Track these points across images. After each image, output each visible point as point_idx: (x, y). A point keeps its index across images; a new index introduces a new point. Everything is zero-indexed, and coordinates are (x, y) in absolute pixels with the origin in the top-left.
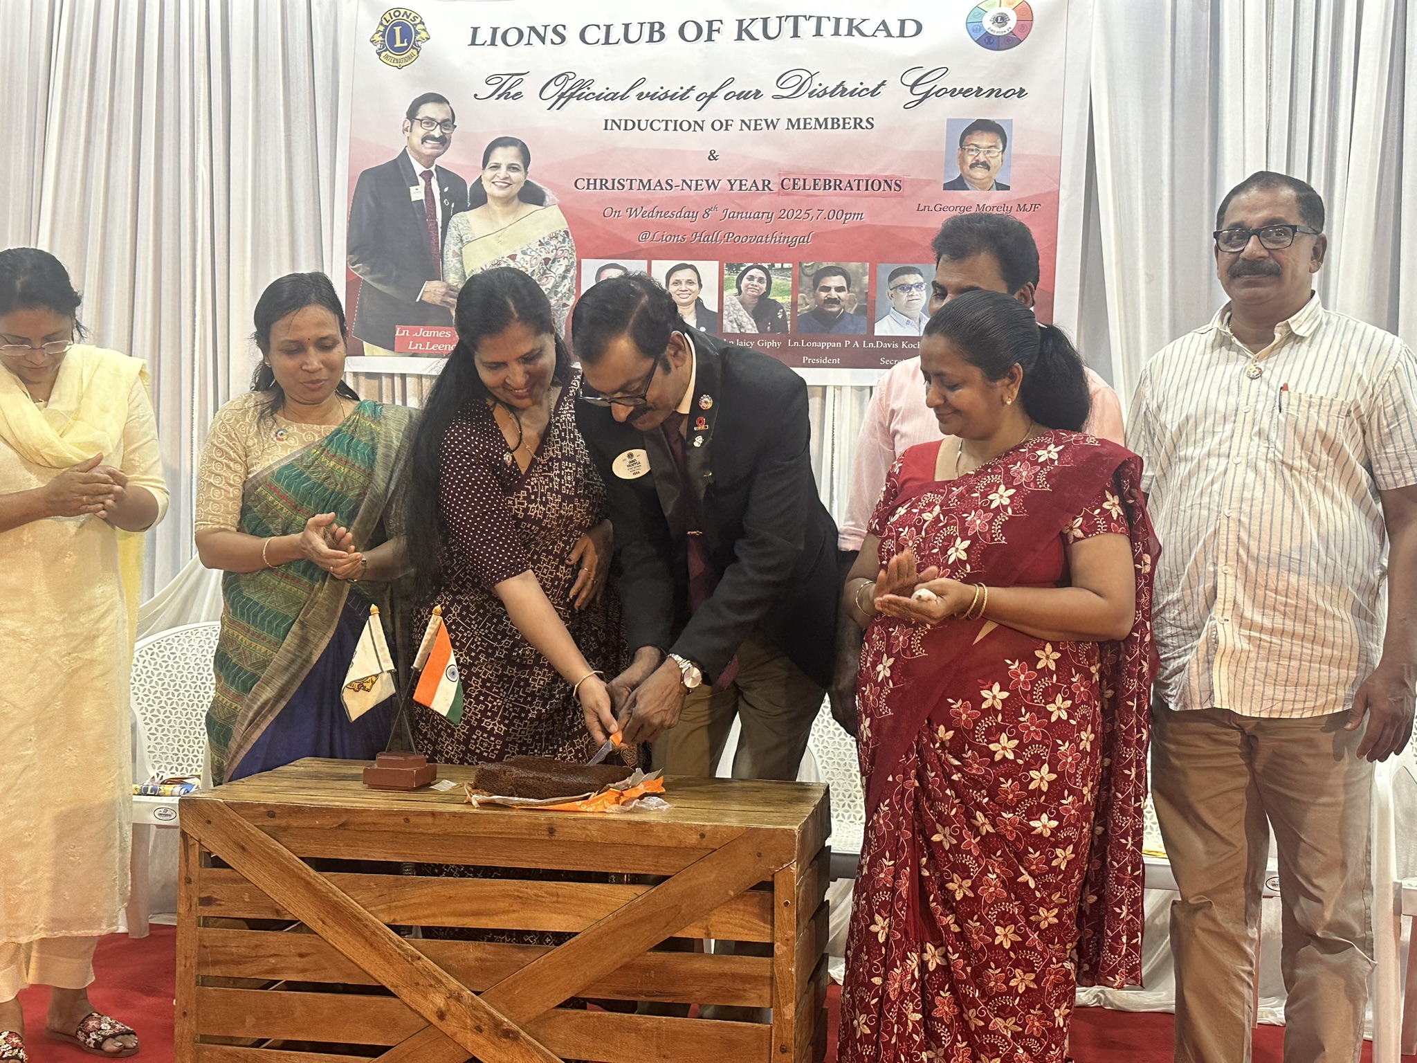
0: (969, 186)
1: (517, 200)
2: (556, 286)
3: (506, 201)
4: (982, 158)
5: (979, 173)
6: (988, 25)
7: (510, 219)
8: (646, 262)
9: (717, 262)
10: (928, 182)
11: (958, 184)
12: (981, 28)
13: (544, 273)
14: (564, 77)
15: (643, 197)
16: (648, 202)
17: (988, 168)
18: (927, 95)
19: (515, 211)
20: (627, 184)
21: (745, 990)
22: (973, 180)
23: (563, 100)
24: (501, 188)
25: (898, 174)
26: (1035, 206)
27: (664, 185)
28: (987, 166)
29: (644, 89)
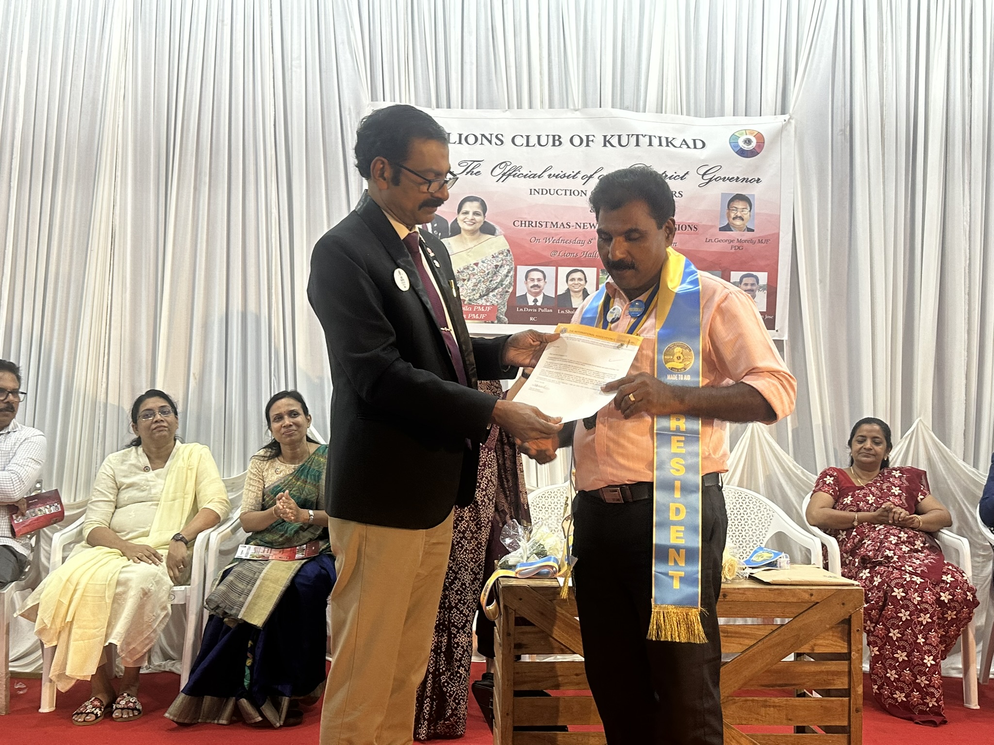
0: (732, 229)
1: (479, 232)
2: (502, 281)
3: (473, 232)
4: (739, 214)
5: (738, 222)
6: (741, 144)
7: (475, 243)
8: (554, 268)
9: (595, 269)
10: (712, 227)
11: (727, 228)
12: (738, 146)
13: (495, 273)
14: (504, 164)
15: (553, 232)
16: (557, 234)
17: (743, 220)
18: (710, 180)
19: (478, 238)
20: (544, 224)
21: (834, 680)
22: (735, 226)
23: (504, 177)
24: (470, 225)
25: (696, 222)
26: (767, 241)
27: (565, 226)
28: (742, 219)
29: (552, 172)
